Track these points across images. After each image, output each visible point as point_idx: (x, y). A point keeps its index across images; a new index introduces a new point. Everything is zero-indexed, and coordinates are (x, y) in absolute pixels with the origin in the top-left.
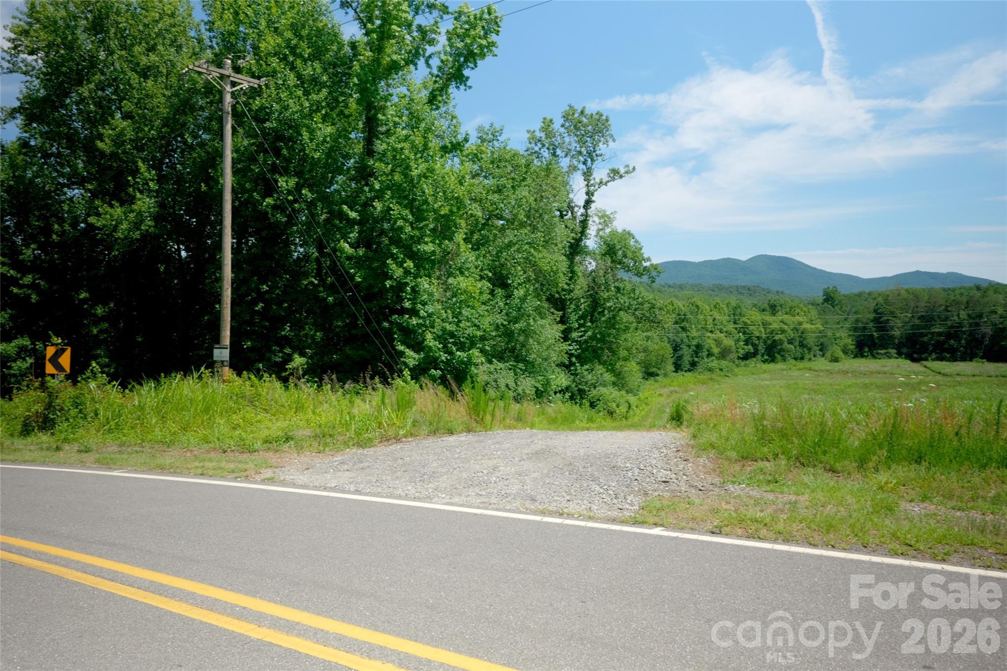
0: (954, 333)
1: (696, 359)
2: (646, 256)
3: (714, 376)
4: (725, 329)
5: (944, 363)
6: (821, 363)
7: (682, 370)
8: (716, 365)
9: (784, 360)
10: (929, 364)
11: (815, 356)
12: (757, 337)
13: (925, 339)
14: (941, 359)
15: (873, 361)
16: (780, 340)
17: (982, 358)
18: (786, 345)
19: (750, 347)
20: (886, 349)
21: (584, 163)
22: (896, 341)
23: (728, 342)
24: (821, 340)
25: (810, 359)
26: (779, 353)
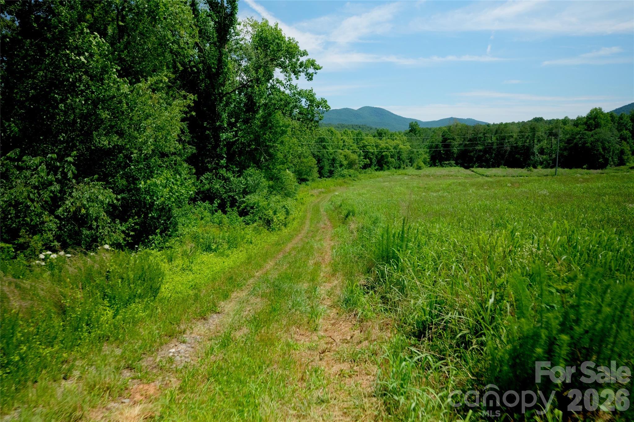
0: (488, 150)
1: (332, 169)
3: (346, 180)
4: (351, 148)
5: (483, 169)
6: (411, 171)
7: (324, 177)
8: (347, 173)
9: (389, 169)
10: (474, 169)
11: (407, 166)
12: (372, 153)
13: (472, 154)
14: (481, 166)
15: (442, 168)
16: (386, 155)
17: (505, 166)
18: (390, 159)
19: (368, 160)
20: (449, 161)
22: (455, 156)
23: (354, 157)
24: (411, 156)
25: (404, 168)
26: (385, 164)
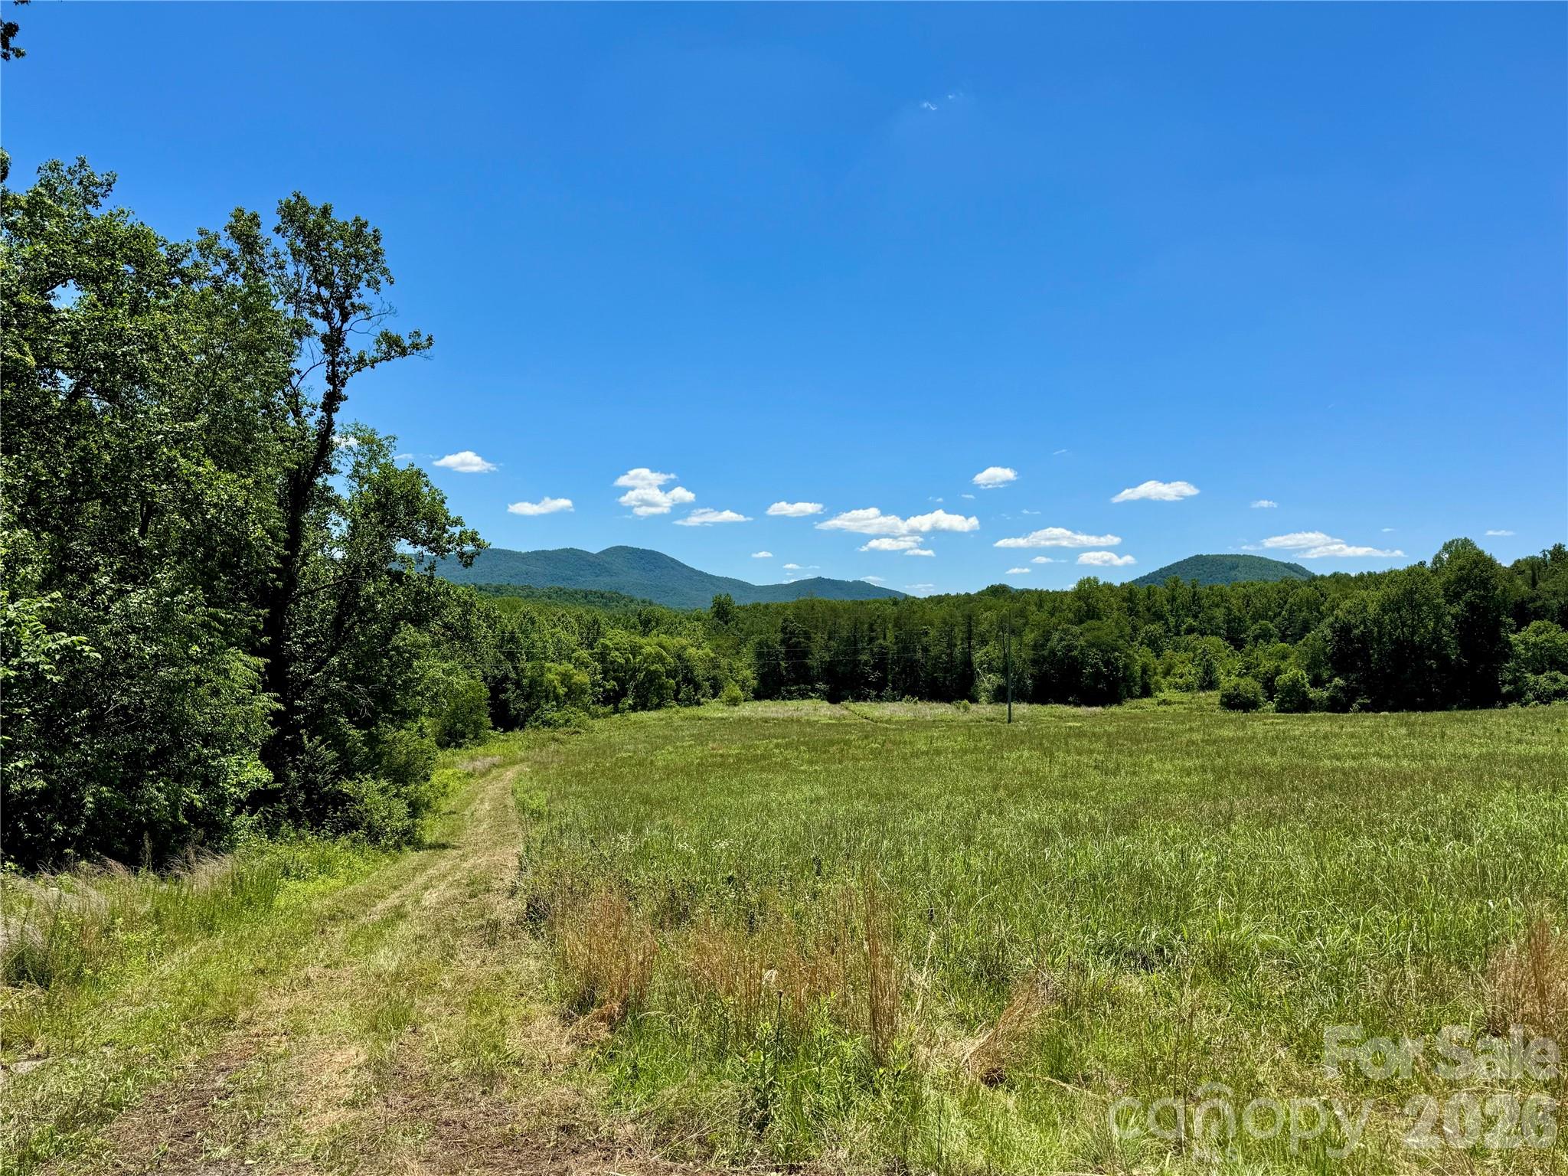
0: (878, 661)
2: (453, 515)
3: (557, 734)
4: (575, 657)
5: (869, 703)
6: (713, 708)
9: (661, 705)
10: (850, 704)
11: (704, 697)
12: (623, 667)
15: (781, 702)
16: (657, 672)
18: (664, 680)
19: (613, 682)
20: (798, 685)
21: (327, 317)
22: (810, 673)
24: (713, 673)
25: (697, 703)
26: (656, 694)
